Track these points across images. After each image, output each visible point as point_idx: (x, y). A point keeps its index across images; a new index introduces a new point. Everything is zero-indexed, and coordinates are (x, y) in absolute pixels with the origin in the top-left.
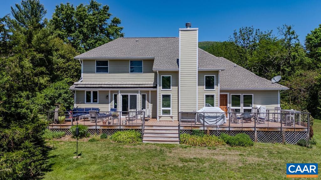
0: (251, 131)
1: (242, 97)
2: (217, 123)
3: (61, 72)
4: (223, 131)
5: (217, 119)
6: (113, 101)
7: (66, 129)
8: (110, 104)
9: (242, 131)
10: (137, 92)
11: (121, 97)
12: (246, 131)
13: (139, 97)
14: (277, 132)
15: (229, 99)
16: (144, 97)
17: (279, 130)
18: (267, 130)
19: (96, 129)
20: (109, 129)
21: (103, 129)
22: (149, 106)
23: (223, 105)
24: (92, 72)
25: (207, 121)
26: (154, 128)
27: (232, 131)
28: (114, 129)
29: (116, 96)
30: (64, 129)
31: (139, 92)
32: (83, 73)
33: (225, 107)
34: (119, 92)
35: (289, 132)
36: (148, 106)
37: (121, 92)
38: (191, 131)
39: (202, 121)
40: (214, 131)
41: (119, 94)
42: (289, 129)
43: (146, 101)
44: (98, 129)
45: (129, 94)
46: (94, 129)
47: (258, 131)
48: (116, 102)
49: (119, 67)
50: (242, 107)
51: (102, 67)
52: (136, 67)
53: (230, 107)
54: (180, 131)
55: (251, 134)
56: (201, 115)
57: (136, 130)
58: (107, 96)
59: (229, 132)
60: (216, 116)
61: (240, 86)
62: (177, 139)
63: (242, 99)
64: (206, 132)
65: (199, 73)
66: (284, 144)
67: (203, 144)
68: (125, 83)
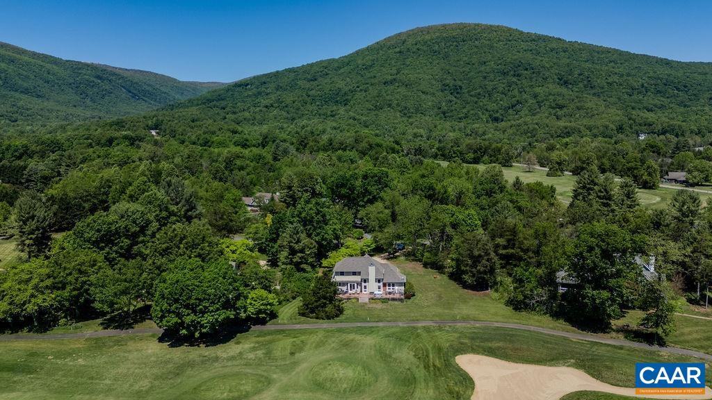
10: (355, 283)
13: (356, 285)
23: (384, 286)
24: (339, 276)
26: (362, 298)
29: (347, 284)
36: (359, 288)
37: (349, 283)
45: (352, 284)
49: (348, 274)
50: (391, 288)
51: (342, 274)
52: (354, 274)
53: (387, 287)
54: (369, 299)
55: (389, 299)
56: (375, 295)
57: (357, 299)
58: (344, 284)
59: (383, 298)
60: (379, 295)
61: (390, 281)
62: (368, 301)
63: (391, 285)
64: (376, 299)
65: (376, 279)
66: (397, 301)
67: (375, 302)
68: (351, 280)
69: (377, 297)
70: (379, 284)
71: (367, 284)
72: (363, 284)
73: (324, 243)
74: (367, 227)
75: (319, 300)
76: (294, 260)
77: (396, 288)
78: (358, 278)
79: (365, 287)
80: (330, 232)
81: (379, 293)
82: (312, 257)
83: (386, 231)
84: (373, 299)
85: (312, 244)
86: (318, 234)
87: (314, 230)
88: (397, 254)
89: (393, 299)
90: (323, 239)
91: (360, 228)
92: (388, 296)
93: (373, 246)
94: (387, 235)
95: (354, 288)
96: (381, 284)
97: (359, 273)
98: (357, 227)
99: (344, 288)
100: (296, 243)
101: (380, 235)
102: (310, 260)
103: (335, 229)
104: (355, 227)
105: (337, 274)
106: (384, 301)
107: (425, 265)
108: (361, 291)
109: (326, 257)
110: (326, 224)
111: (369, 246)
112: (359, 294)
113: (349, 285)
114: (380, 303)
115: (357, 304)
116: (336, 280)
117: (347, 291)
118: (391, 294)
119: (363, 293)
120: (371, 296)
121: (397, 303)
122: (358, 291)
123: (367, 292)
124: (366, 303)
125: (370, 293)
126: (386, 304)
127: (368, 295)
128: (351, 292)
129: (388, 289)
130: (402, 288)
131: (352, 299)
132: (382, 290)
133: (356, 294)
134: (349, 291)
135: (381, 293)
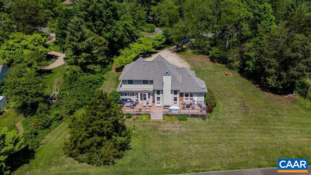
2: (176, 112)
4: (178, 115)
8: (135, 96)
9: (184, 115)
10: (146, 93)
13: (147, 95)
15: (184, 94)
16: (149, 94)
17: (197, 114)
18: (193, 114)
22: (151, 97)
24: (126, 84)
26: (154, 114)
29: (137, 94)
32: (123, 84)
33: (182, 97)
37: (139, 93)
39: (171, 111)
40: (175, 114)
42: (200, 114)
44: (135, 114)
45: (143, 93)
46: (133, 114)
47: (190, 115)
48: (137, 96)
49: (138, 82)
50: (189, 98)
51: (131, 82)
52: (145, 82)
53: (184, 97)
54: (164, 115)
55: (187, 115)
56: (171, 109)
57: (148, 114)
58: (134, 93)
59: (180, 115)
60: (176, 110)
61: (188, 91)
62: (162, 119)
63: (189, 95)
64: (172, 115)
65: (171, 90)
66: (198, 118)
67: (171, 120)
68: (141, 90)
69: (174, 112)
70: (175, 96)
71: (160, 96)
72: (156, 96)
73: (116, 39)
74: (158, 22)
75: (92, 136)
76: (79, 61)
77: (195, 98)
78: (149, 88)
79: (158, 98)
80: (121, 28)
81: (175, 107)
83: (176, 25)
84: (168, 115)
85: (101, 41)
86: (109, 30)
87: (104, 26)
88: (184, 46)
89: (194, 116)
90: (115, 36)
91: (152, 23)
92: (186, 111)
93: (164, 40)
94: (178, 30)
95: (145, 99)
96: (178, 95)
97: (151, 82)
98: (150, 22)
99: (134, 98)
100: (79, 41)
101: (170, 31)
102: (100, 58)
103: (126, 25)
104: (148, 22)
105: (124, 82)
106: (182, 117)
107: (212, 59)
108: (154, 102)
109: (118, 54)
110: (118, 19)
111: (160, 41)
112: (151, 106)
113: (139, 95)
114: (178, 122)
115: (149, 123)
116: (124, 89)
117: (137, 101)
118: (189, 107)
119: (156, 105)
120: (165, 110)
121: (198, 122)
122: (150, 102)
123: (161, 105)
124: (159, 122)
125: (165, 106)
126: (185, 122)
127: (161, 109)
128: (141, 102)
129: (186, 99)
130: (202, 99)
131: (143, 115)
132: (178, 101)
133: (147, 107)
134: (140, 101)
135: (178, 108)
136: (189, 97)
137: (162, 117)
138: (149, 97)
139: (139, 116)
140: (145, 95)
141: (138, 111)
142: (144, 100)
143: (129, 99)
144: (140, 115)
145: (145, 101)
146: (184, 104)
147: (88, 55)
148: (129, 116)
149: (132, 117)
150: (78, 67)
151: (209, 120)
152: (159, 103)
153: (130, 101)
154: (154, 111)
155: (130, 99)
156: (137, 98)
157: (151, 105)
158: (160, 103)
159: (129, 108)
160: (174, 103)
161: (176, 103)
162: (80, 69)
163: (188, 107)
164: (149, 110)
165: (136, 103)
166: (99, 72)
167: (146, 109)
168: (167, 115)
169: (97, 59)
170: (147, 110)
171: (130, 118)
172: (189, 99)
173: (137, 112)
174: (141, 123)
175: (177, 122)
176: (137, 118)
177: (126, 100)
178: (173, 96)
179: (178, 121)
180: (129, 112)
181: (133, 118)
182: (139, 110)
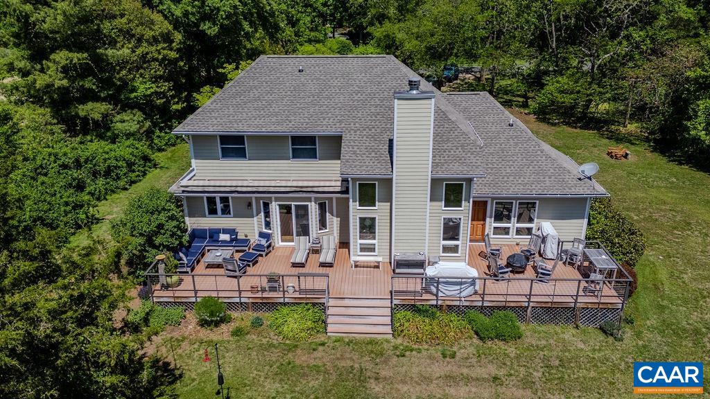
0: (521, 307)
1: (516, 207)
2: (461, 292)
3: (130, 71)
4: (471, 306)
5: (463, 286)
6: (262, 214)
7: (186, 303)
8: (255, 218)
9: (505, 308)
10: (309, 200)
11: (278, 207)
12: (513, 307)
13: (313, 209)
14: (566, 308)
15: (491, 209)
16: (322, 207)
17: (573, 305)
18: (549, 305)
19: (241, 303)
20: (265, 303)
21: (253, 303)
22: (333, 222)
23: (478, 220)
24: (214, 157)
25: (443, 290)
26: (347, 302)
27: (488, 307)
28: (273, 303)
29: (266, 205)
30: (182, 302)
31: (313, 199)
32: (196, 159)
33: (482, 222)
34: (273, 199)
35: (588, 308)
36: (331, 226)
37: (277, 199)
38: (414, 306)
39: (434, 289)
40: (455, 306)
41: (273, 203)
42: (589, 305)
43: (327, 214)
44: (245, 303)
45: (293, 203)
46: (237, 303)
47: (533, 307)
48: (267, 214)
49: (268, 147)
50: (513, 224)
51: (233, 147)
52: (304, 146)
53: (491, 224)
54: (394, 309)
55: (520, 310)
56: (432, 278)
57: (314, 305)
58: (250, 205)
59: (482, 307)
60: (460, 282)
61: (514, 188)
62: (388, 329)
63: (515, 210)
64: (440, 308)
65: (435, 182)
66: (577, 327)
67: (433, 339)
68: (284, 184)
69: (447, 292)
70: (453, 213)
71: (378, 211)
72: (356, 211)
77: (546, 227)
78: (324, 175)
79: (368, 227)
82: (155, 79)
89: (554, 312)
92: (516, 289)
95: (304, 231)
96: (463, 212)
97: (333, 147)
99: (250, 228)
106: (494, 323)
107: (543, 117)
108: (344, 244)
112: (330, 265)
113: (275, 208)
114: (472, 350)
115: (316, 354)
116: (201, 183)
117: (263, 242)
118: (521, 270)
119: (353, 258)
120: (400, 284)
121: (581, 346)
122: (325, 246)
123: (380, 259)
124: (371, 347)
125: (401, 264)
126: (511, 350)
127: (384, 276)
128: (286, 247)
129: (497, 230)
130: (577, 228)
131: (285, 310)
132: (463, 241)
133: (312, 268)
134: (278, 241)
135: (474, 273)
136: (514, 220)
137: (388, 321)
138: (323, 224)
139: (267, 317)
140: (303, 212)
141: (263, 290)
142: (298, 235)
143: (225, 231)
144: (271, 306)
145: (302, 238)
146: (495, 254)
147: (77, 57)
148: (212, 314)
149: (224, 320)
150: (41, 110)
151: (638, 335)
152: (371, 249)
153: (232, 240)
154: (347, 290)
155: (232, 232)
156: (268, 225)
157: (329, 259)
158: (373, 250)
159: (221, 271)
160: (446, 249)
161: (455, 249)
162: (48, 117)
163: (516, 266)
164: (320, 284)
165: (259, 247)
166: (129, 135)
167: (305, 275)
168: (415, 309)
169: (134, 90)
170: (308, 284)
171: (217, 324)
172: (513, 232)
173: (259, 295)
174: (274, 356)
175: (468, 346)
176: (257, 323)
177: (213, 235)
178: (442, 212)
179: (476, 341)
180: (214, 294)
181: (233, 326)
182: (265, 280)
